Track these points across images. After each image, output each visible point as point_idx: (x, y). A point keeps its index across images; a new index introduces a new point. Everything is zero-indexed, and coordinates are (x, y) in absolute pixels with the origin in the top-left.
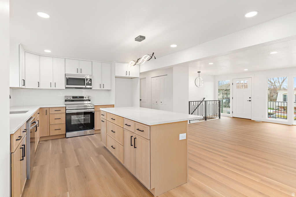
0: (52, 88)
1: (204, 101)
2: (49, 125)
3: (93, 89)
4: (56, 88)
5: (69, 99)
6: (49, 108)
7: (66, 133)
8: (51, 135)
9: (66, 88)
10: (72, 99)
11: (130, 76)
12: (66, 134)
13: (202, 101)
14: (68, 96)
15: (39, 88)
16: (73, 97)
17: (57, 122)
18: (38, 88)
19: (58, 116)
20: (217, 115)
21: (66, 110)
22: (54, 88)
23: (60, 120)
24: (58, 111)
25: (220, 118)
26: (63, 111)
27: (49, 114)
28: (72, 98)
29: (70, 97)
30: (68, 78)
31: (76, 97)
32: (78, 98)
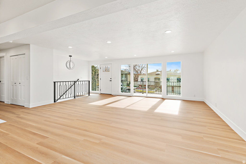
1: (78, 81)
13: (76, 81)
20: (87, 92)
25: (89, 95)
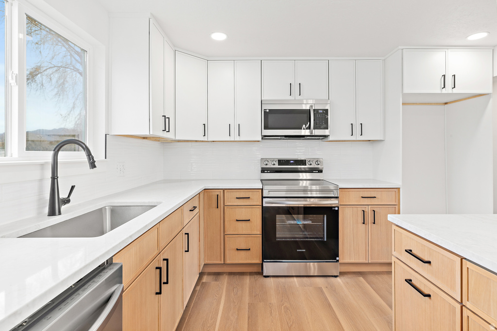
0: (232, 139)
2: (224, 235)
3: (331, 138)
4: (242, 138)
5: (270, 166)
6: (224, 190)
7: (263, 261)
8: (228, 262)
9: (264, 137)
10: (277, 166)
11: (455, 91)
12: (262, 264)
14: (267, 160)
15: (205, 139)
16: (281, 162)
17: (243, 228)
18: (203, 139)
19: (243, 214)
21: (263, 197)
22: (238, 139)
23: (248, 223)
24: (245, 200)
26: (256, 199)
27: (224, 206)
28: (277, 163)
29: (273, 160)
30: (268, 111)
31: (287, 162)
32: (292, 164)
